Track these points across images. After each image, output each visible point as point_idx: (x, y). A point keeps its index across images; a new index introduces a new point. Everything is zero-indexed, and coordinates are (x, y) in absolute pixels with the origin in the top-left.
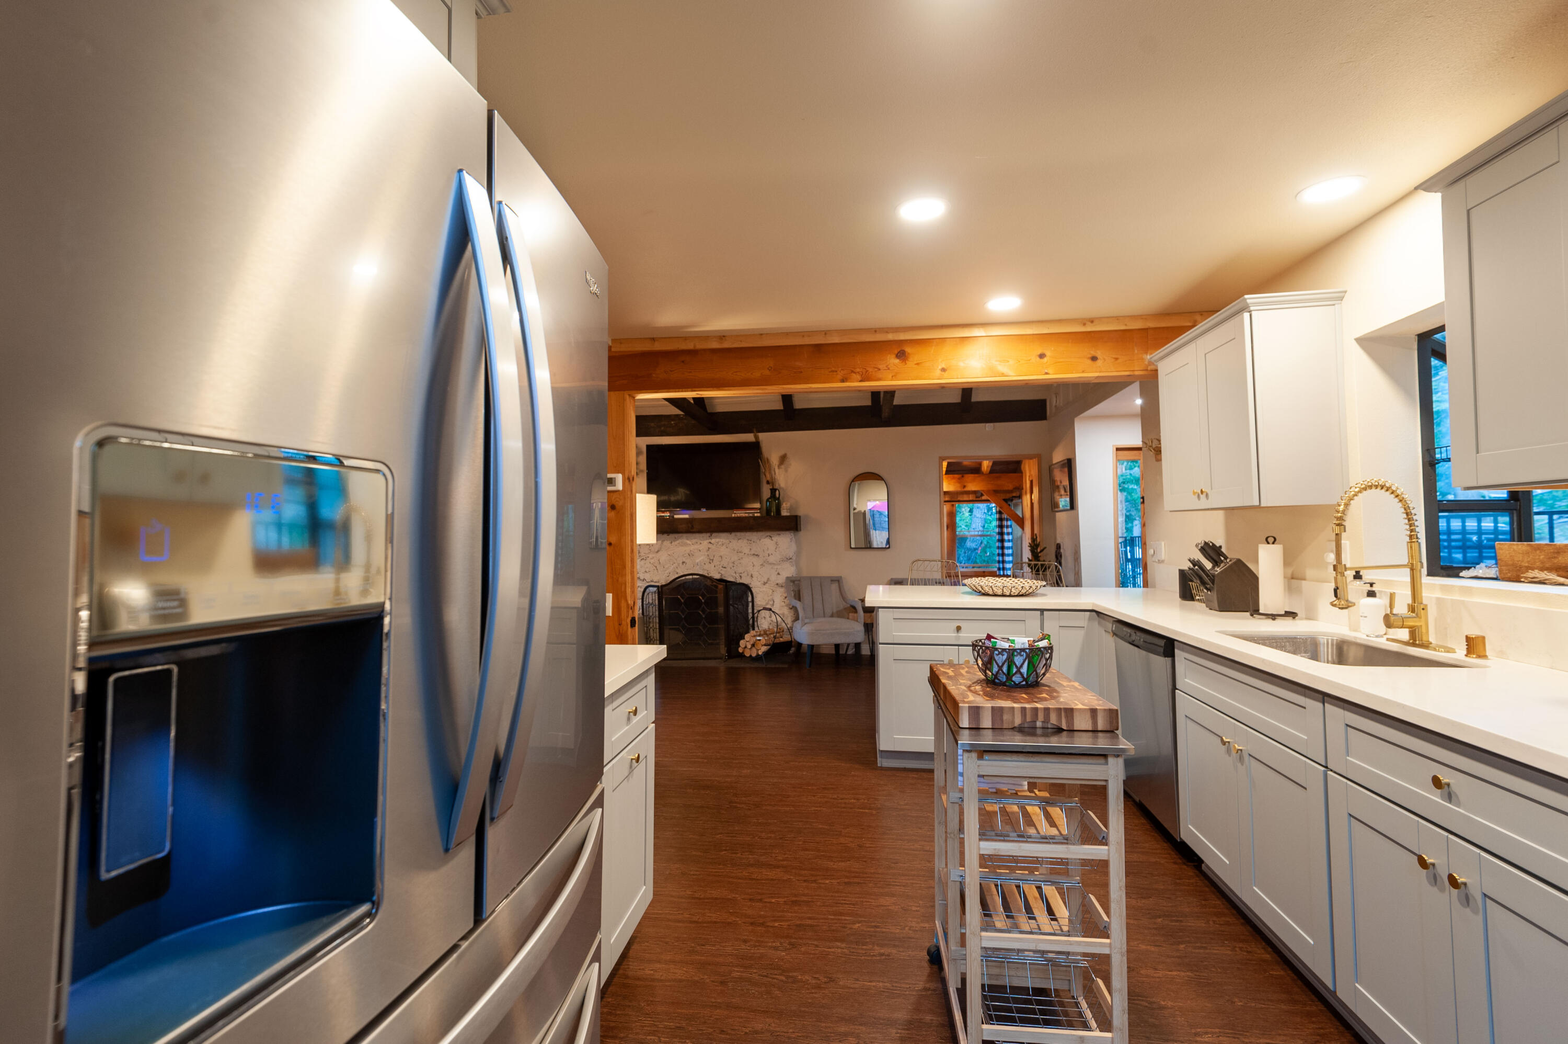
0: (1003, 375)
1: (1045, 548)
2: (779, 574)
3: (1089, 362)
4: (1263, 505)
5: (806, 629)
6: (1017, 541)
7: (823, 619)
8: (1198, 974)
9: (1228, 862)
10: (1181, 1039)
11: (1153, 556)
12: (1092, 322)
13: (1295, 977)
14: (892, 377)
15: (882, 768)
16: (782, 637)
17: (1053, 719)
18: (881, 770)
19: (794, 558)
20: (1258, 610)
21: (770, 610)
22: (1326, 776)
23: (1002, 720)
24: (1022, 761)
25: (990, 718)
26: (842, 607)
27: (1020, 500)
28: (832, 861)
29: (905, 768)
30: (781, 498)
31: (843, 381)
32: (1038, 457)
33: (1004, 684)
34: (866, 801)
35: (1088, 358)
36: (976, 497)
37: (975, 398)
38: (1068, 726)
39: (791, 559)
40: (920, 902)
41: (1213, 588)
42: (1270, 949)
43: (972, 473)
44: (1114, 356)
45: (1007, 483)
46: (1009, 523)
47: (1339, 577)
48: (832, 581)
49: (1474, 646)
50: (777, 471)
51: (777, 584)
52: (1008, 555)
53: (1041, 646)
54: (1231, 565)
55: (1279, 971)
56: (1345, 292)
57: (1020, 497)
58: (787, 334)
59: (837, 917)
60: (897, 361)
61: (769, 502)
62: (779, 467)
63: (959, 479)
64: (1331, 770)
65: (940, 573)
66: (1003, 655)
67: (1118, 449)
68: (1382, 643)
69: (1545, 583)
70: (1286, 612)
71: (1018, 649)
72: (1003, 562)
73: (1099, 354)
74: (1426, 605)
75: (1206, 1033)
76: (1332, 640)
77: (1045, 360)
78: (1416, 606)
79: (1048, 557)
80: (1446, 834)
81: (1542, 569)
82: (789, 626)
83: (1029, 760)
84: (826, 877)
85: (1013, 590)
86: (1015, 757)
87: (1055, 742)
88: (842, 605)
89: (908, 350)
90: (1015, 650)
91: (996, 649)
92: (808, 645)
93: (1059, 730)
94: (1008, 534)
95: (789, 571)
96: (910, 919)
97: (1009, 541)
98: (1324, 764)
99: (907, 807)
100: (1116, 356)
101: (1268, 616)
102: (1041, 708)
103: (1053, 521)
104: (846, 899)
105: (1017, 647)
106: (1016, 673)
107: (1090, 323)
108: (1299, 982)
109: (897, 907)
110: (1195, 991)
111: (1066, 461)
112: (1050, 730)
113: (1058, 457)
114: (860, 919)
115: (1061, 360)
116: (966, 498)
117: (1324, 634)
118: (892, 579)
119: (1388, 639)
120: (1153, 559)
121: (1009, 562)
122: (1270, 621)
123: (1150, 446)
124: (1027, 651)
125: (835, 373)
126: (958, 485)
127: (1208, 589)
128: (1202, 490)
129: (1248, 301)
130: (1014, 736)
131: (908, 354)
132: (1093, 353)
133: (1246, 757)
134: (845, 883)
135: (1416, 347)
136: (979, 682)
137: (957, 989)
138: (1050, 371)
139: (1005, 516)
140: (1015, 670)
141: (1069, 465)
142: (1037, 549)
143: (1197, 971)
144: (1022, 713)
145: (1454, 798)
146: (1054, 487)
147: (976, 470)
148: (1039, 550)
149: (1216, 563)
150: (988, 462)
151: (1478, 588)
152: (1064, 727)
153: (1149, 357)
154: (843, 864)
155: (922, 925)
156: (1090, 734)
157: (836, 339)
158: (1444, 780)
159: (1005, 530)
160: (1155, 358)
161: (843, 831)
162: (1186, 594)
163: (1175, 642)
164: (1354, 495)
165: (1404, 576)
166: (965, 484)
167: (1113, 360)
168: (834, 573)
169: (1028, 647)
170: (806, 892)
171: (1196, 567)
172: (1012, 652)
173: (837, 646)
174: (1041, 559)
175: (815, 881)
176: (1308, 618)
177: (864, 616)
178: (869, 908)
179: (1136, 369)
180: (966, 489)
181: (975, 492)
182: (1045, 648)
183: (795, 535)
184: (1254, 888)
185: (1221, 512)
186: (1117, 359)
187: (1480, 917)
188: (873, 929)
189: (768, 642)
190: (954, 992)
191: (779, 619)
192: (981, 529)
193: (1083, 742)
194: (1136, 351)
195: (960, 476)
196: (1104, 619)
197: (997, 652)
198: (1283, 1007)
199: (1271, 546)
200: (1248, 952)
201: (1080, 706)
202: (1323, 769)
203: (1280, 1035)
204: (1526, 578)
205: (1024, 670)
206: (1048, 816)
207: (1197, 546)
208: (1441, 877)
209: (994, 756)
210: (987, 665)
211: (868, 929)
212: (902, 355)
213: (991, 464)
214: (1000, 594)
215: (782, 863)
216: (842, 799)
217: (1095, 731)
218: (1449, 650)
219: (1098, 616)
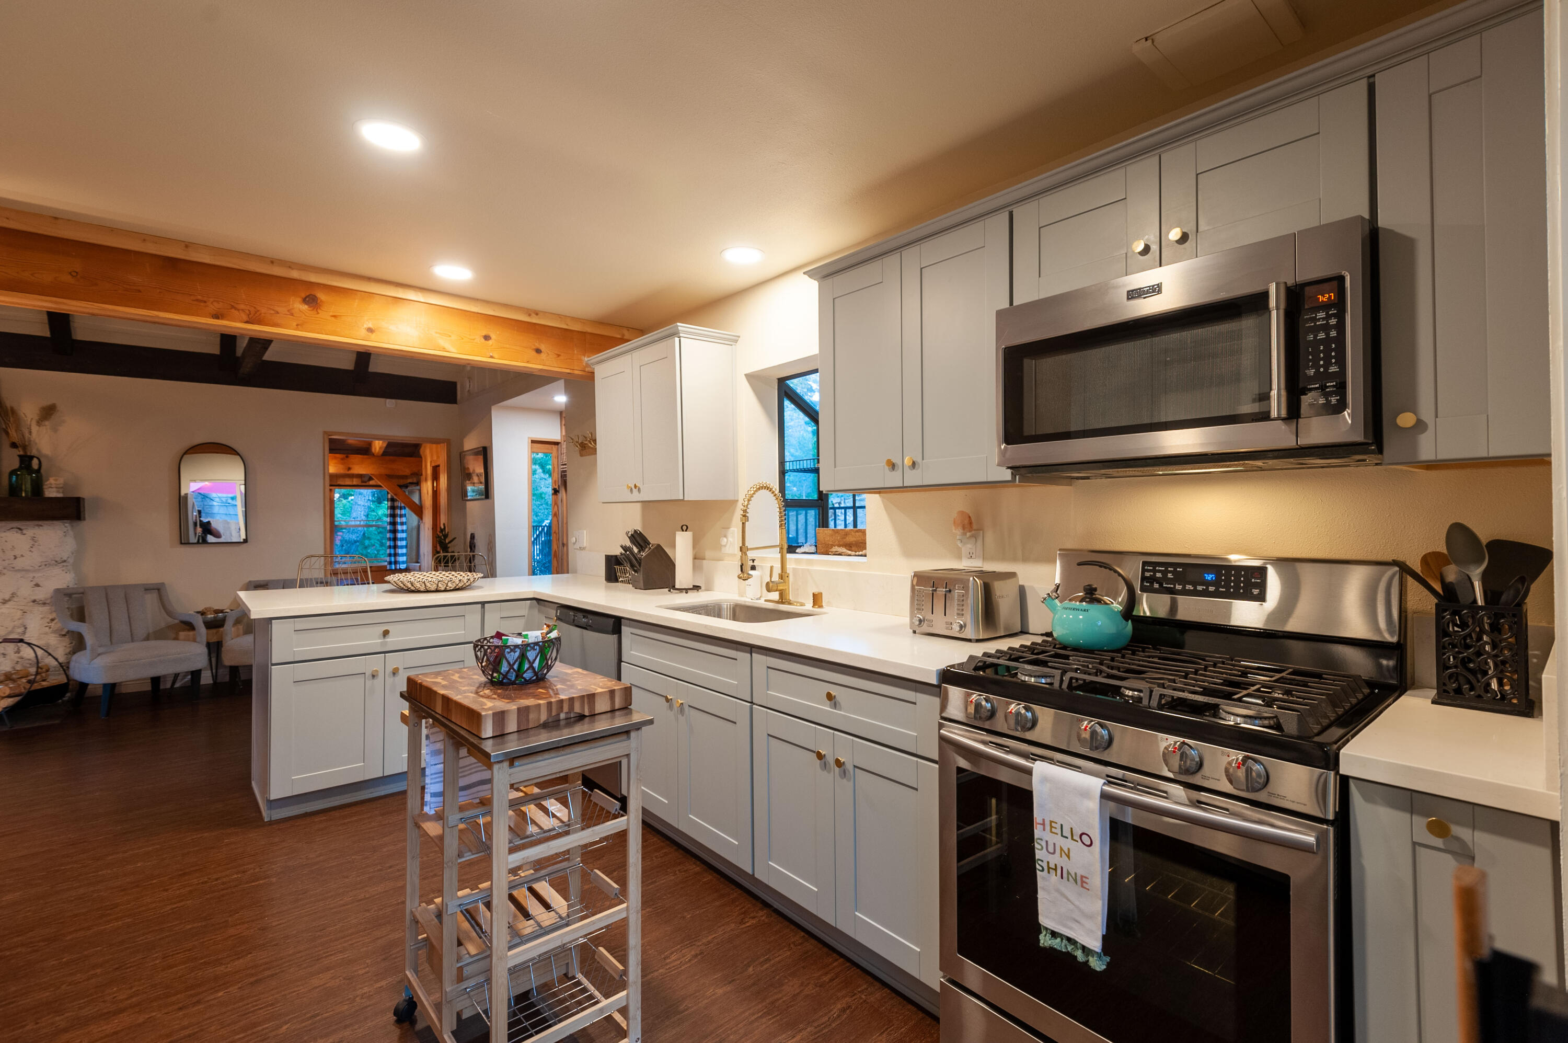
0: (444, 350)
1: (455, 538)
2: (37, 585)
3: (534, 353)
4: (686, 499)
5: (100, 662)
6: (412, 531)
7: (131, 645)
8: (655, 906)
9: (667, 802)
10: (656, 968)
11: (574, 544)
12: (537, 314)
13: (719, 877)
14: (297, 325)
15: (271, 823)
16: (44, 680)
17: (577, 709)
18: (270, 825)
19: (71, 561)
20: (674, 586)
21: (21, 641)
22: (751, 709)
23: (528, 720)
24: (554, 757)
25: (516, 722)
26: (163, 625)
27: (418, 487)
28: (222, 964)
29: (306, 813)
30: (42, 471)
31: (216, 317)
32: (448, 442)
33: (513, 683)
34: (257, 870)
35: (533, 349)
36: (362, 482)
37: (373, 368)
38: (590, 712)
39: (65, 561)
40: (367, 961)
41: (639, 570)
42: (698, 862)
43: (358, 454)
44: (556, 352)
45: (403, 467)
46: (403, 512)
47: (744, 556)
48: (146, 590)
49: (817, 599)
50: (35, 428)
51: (34, 601)
52: (402, 547)
53: (552, 637)
54: (654, 549)
55: (708, 877)
56: (739, 337)
57: (418, 483)
58: (112, 230)
59: (249, 1032)
60: (305, 307)
61: (17, 476)
62: (39, 423)
63: (342, 459)
64: (757, 705)
65: (323, 571)
66: (515, 652)
67: (533, 442)
68: (762, 603)
69: (841, 555)
70: (694, 586)
71: (532, 643)
72: (396, 555)
73: (542, 347)
74: (789, 574)
75: (672, 953)
76: (730, 605)
77: (490, 342)
78: (783, 576)
79: (458, 549)
80: (832, 731)
81: (839, 546)
82: (61, 660)
83: (560, 754)
84: (216, 989)
85: (440, 585)
86: (546, 755)
87: (579, 730)
88: (164, 621)
89: (321, 296)
90: (528, 645)
91: (508, 647)
92: (105, 685)
93: (581, 717)
94: (402, 524)
95: (62, 579)
96: (360, 986)
97: (403, 531)
98: (750, 701)
99: (321, 858)
100: (559, 353)
101: (681, 590)
102: (566, 699)
103: (463, 510)
104: (258, 1003)
105: (530, 641)
106: (528, 669)
107: (535, 316)
108: (722, 879)
109: (337, 980)
110: (656, 922)
111: (481, 449)
112: (572, 720)
113: (471, 443)
114: (287, 1018)
115: (508, 346)
116: (348, 482)
117: (726, 601)
118: (250, 582)
119: (766, 601)
120: (575, 547)
121: (403, 555)
122: (684, 594)
123: (577, 442)
124: (541, 644)
125: (202, 304)
126: (341, 466)
127: (635, 571)
128: (635, 485)
129: (679, 328)
130: (539, 734)
131: (321, 301)
132: (537, 345)
133: (686, 708)
134: (251, 983)
135: (777, 387)
136: (484, 685)
137: (453, 1032)
138: (495, 355)
139: (398, 504)
140: (526, 666)
141: (485, 453)
142: (445, 540)
143: (653, 905)
144: (548, 707)
145: (837, 705)
146: (467, 476)
147: (364, 450)
148: (447, 542)
149: (641, 549)
150: (381, 442)
151: (816, 560)
152: (587, 713)
153: (586, 359)
154: (241, 961)
155: (378, 985)
156: (609, 715)
157: (206, 259)
158: (833, 694)
159: (399, 520)
160: (592, 361)
161: (230, 919)
162: (612, 577)
163: (622, 620)
164: (754, 494)
165: (775, 555)
166: (351, 466)
167: (556, 356)
168: (154, 580)
169: (541, 640)
170: (186, 1023)
171: (628, 553)
172: (525, 647)
173: (156, 681)
174: (450, 550)
175: (198, 1002)
176: (707, 590)
177: (207, 634)
178: (297, 999)
179: (576, 368)
180: (352, 472)
181: (360, 476)
182: (555, 639)
183: (72, 526)
184: (690, 816)
185: (639, 505)
186: (559, 356)
187: (851, 783)
188: (310, 1022)
189: (17, 691)
190: (449, 1037)
191: (40, 652)
192: (364, 518)
193: (602, 725)
194: (576, 352)
195: (344, 456)
196: (545, 606)
197: (508, 650)
198: (717, 903)
199: (684, 532)
200: (685, 871)
201: (599, 690)
202: (749, 704)
203: (720, 927)
204: (832, 552)
205: (536, 665)
206: (545, 811)
207: (627, 534)
208: (829, 763)
209: (525, 760)
210: (495, 664)
211: (304, 1024)
212: (311, 301)
213: (385, 445)
214: (433, 589)
215: (129, 1002)
216: (217, 879)
217: (613, 711)
218: (802, 605)
219: (538, 603)
